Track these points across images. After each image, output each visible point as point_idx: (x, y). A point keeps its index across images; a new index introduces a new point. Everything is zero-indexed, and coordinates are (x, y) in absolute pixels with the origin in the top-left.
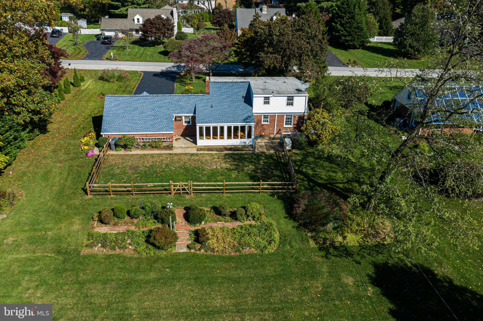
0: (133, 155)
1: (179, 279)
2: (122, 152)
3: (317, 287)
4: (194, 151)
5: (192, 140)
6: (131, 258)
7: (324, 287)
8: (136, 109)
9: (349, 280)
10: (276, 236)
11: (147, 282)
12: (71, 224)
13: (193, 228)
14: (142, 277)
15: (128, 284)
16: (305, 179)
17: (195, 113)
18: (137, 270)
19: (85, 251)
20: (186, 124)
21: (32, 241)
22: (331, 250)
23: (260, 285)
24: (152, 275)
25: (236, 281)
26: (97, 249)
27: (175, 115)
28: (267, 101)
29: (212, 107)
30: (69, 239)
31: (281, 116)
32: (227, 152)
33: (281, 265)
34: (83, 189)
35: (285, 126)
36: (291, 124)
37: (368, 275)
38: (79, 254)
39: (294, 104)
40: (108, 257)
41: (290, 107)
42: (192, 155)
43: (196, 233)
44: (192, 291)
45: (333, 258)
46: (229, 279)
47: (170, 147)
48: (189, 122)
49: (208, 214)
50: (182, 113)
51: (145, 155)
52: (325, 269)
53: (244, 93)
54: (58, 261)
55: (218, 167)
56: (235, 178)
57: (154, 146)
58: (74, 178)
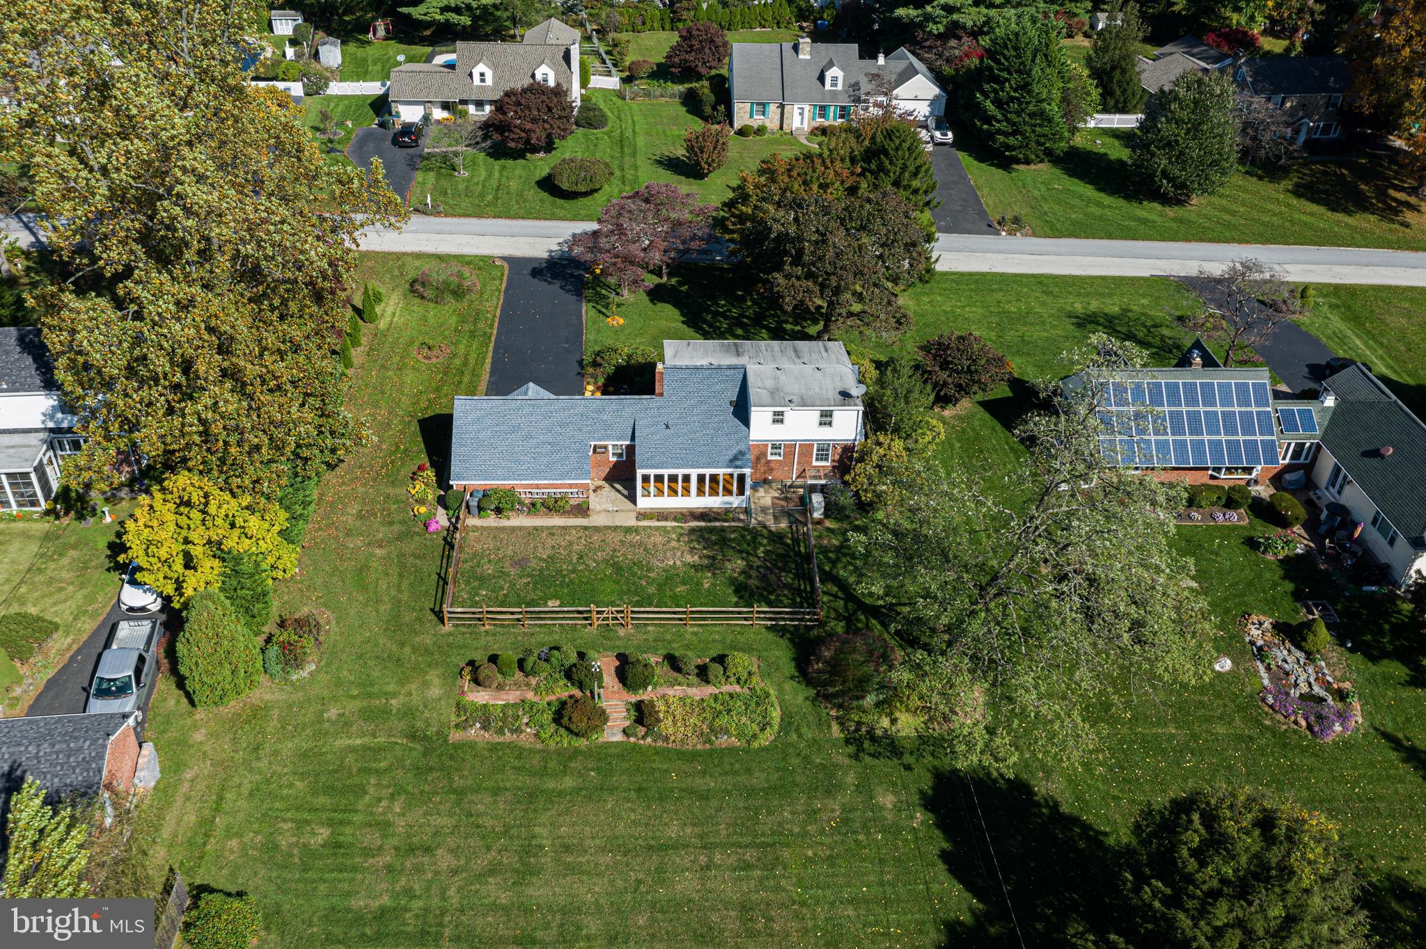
0: (513, 529)
1: (612, 790)
2: (491, 521)
3: (833, 811)
4: (632, 522)
5: (626, 492)
6: (531, 751)
7: (844, 810)
8: (516, 428)
9: (887, 800)
10: (776, 714)
11: (561, 794)
12: (426, 684)
13: (634, 699)
14: (551, 784)
15: (532, 795)
16: (840, 594)
17: (633, 438)
18: (543, 772)
19: (456, 736)
20: (615, 459)
21: (368, 715)
22: (867, 744)
23: (741, 805)
24: (569, 782)
25: (704, 797)
26: (474, 732)
27: (593, 443)
28: (778, 418)
29: (667, 427)
30: (427, 714)
31: (806, 447)
32: (695, 524)
33: (778, 769)
34: (432, 610)
35: (815, 463)
36: (826, 459)
37: (921, 792)
38: (446, 741)
39: (834, 424)
40: (494, 748)
41: (826, 429)
42: (628, 530)
43: (639, 706)
44: (633, 811)
45: (868, 759)
46: (691, 792)
47: (582, 510)
48: (620, 455)
49: (658, 671)
50: (608, 438)
51: (536, 528)
52: (851, 779)
53: (733, 394)
54: (414, 753)
55: (678, 563)
56: (708, 590)
57: (552, 506)
58: (412, 585)
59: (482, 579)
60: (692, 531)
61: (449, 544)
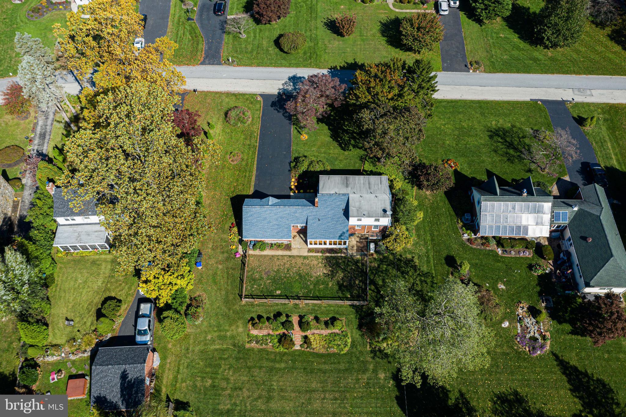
0: (265, 256)
1: (296, 369)
2: (257, 252)
3: (364, 379)
4: (306, 254)
5: (304, 239)
6: (271, 352)
7: (368, 379)
9: (382, 376)
10: (349, 341)
11: (280, 369)
12: (237, 327)
13: (304, 334)
14: (277, 366)
15: (271, 369)
16: (376, 291)
17: (307, 224)
18: (274, 361)
19: (248, 346)
20: (300, 228)
21: (221, 338)
22: (378, 353)
23: (336, 376)
24: (283, 365)
25: (324, 373)
26: (253, 344)
27: (293, 225)
28: (360, 220)
29: (319, 220)
30: (238, 338)
31: (370, 226)
32: (328, 255)
33: (348, 362)
34: (239, 294)
35: (373, 229)
36: (377, 229)
37: (392, 373)
38: (245, 348)
39: (380, 221)
40: (260, 351)
41: (377, 222)
42: (305, 258)
43: (306, 337)
44: (302, 377)
45: (377, 359)
46: (320, 370)
47: (288, 247)
48: (302, 227)
49: (311, 323)
50: (298, 223)
51: (273, 256)
52: (371, 367)
53: (344, 206)
54: (235, 352)
55: (321, 274)
56: (331, 287)
57: (279, 246)
58: (231, 282)
59: (254, 280)
60: (327, 258)
61: (243, 264)
